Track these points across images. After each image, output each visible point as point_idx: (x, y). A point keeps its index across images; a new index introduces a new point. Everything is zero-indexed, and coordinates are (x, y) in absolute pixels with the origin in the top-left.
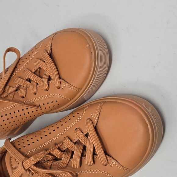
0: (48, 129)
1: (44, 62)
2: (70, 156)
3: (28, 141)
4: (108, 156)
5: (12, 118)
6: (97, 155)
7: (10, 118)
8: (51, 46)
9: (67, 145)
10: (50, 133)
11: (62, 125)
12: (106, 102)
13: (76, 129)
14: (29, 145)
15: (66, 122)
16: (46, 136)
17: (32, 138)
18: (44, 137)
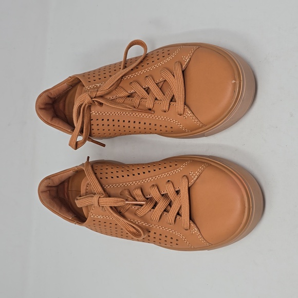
0: (138, 169)
1: (174, 76)
2: (152, 206)
3: (112, 173)
4: (191, 222)
5: (114, 125)
6: (181, 216)
7: (111, 125)
8: (189, 61)
9: (154, 194)
10: (139, 174)
11: (155, 170)
12: (211, 165)
13: (169, 181)
14: (112, 178)
15: (160, 169)
16: (134, 175)
17: (117, 172)
18: (131, 175)
